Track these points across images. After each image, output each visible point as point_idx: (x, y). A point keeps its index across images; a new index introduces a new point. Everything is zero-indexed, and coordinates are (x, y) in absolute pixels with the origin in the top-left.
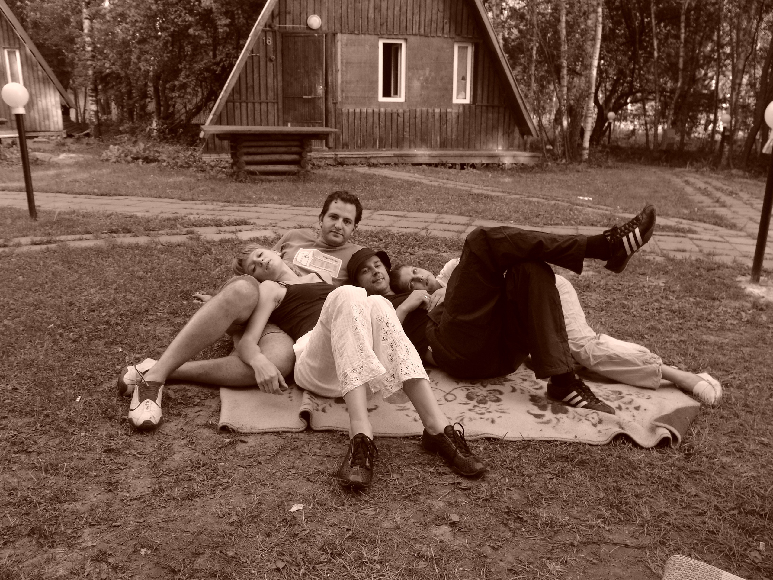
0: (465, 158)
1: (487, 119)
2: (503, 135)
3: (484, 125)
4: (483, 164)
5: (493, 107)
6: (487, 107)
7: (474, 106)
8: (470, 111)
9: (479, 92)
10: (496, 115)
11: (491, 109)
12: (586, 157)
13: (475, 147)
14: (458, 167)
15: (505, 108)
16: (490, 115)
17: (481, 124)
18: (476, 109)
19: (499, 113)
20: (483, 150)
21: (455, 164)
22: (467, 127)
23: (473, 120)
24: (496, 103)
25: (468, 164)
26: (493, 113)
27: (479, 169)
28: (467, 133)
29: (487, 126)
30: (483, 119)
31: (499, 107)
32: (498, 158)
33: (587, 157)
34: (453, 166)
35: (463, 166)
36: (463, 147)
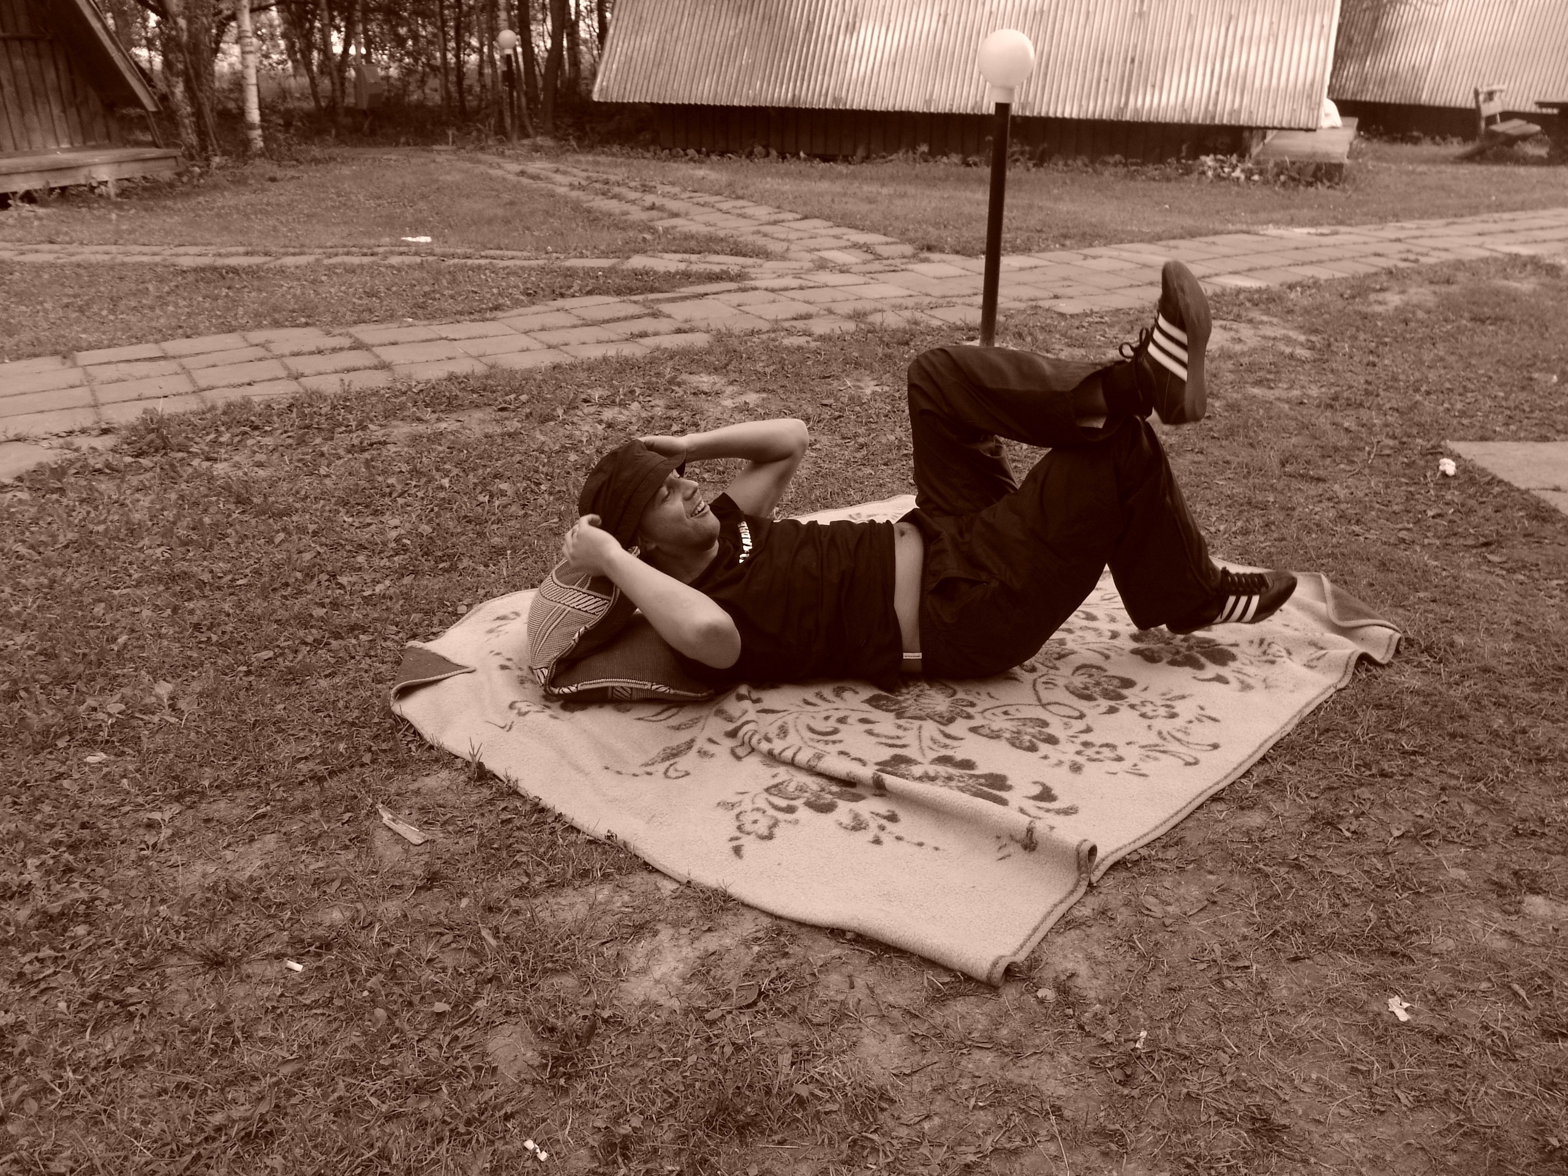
1: (13, 71)
2: (64, 111)
4: (53, 189)
5: (21, 40)
6: (4, 40)
10: (34, 62)
11: (15, 46)
12: (260, 144)
15: (51, 42)
16: (18, 63)
19: (39, 56)
20: (25, 154)
24: (25, 30)
25: (14, 193)
26: (23, 57)
27: (44, 204)
29: (17, 92)
31: (35, 41)
32: (85, 171)
33: (262, 144)
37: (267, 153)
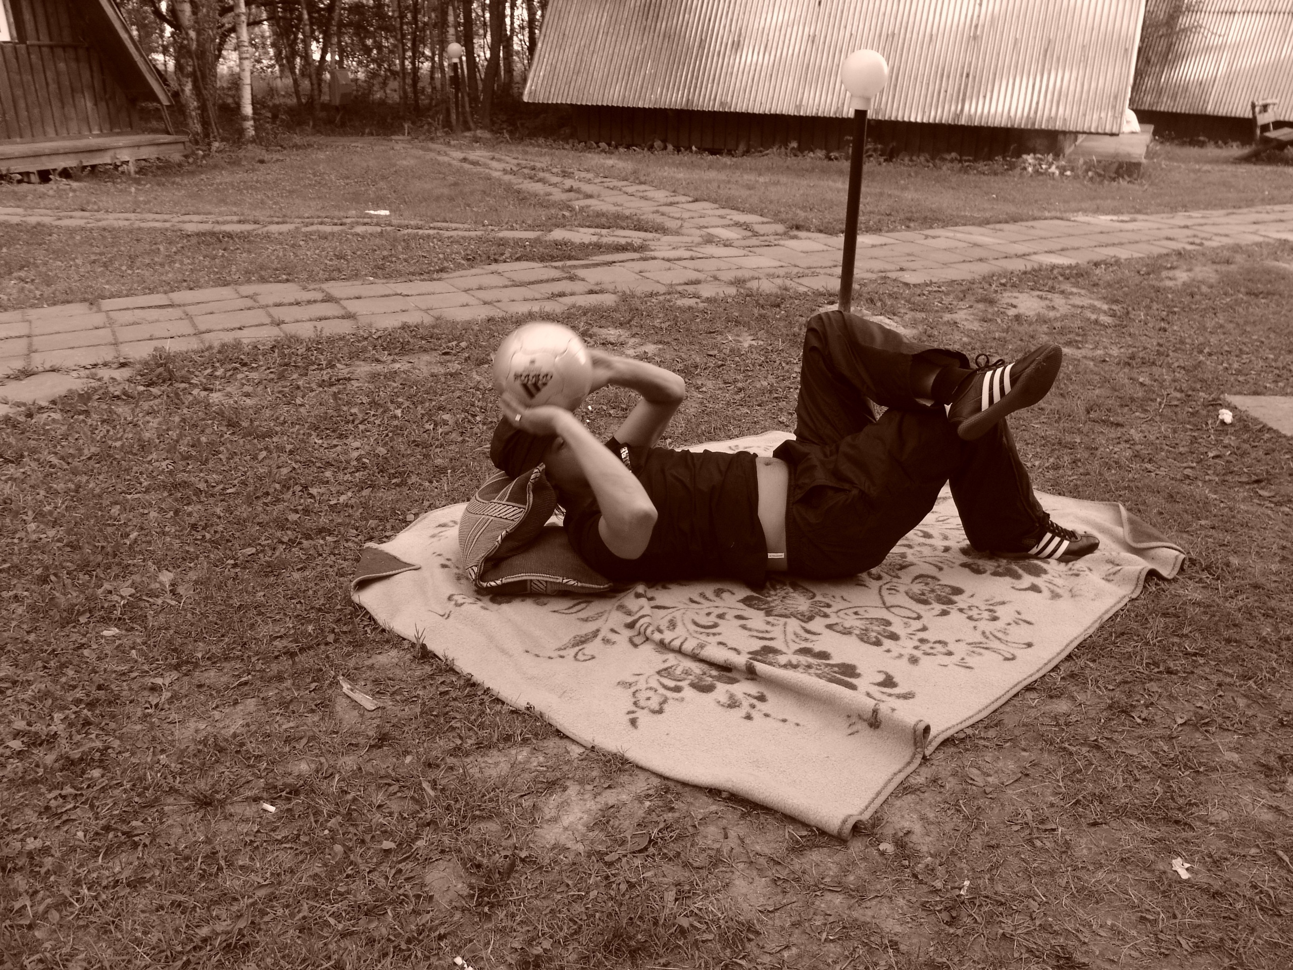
0: (44, 159)
1: (58, 73)
2: (96, 105)
3: (53, 87)
4: (85, 167)
5: (64, 47)
6: (51, 47)
7: (22, 47)
8: (17, 58)
9: (27, 16)
10: (73, 65)
11: (59, 52)
12: (252, 132)
13: (45, 133)
14: (34, 178)
15: (88, 49)
16: (62, 66)
17: (47, 84)
18: (29, 54)
19: (77, 60)
20: (64, 138)
21: (28, 174)
22: (19, 92)
23: (30, 78)
24: (67, 40)
25: (54, 170)
26: (66, 61)
27: (78, 179)
28: (22, 104)
29: (59, 88)
30: (49, 74)
31: (75, 48)
32: (111, 153)
34: (25, 177)
35: (44, 176)
36: (21, 137)
37: (257, 140)
